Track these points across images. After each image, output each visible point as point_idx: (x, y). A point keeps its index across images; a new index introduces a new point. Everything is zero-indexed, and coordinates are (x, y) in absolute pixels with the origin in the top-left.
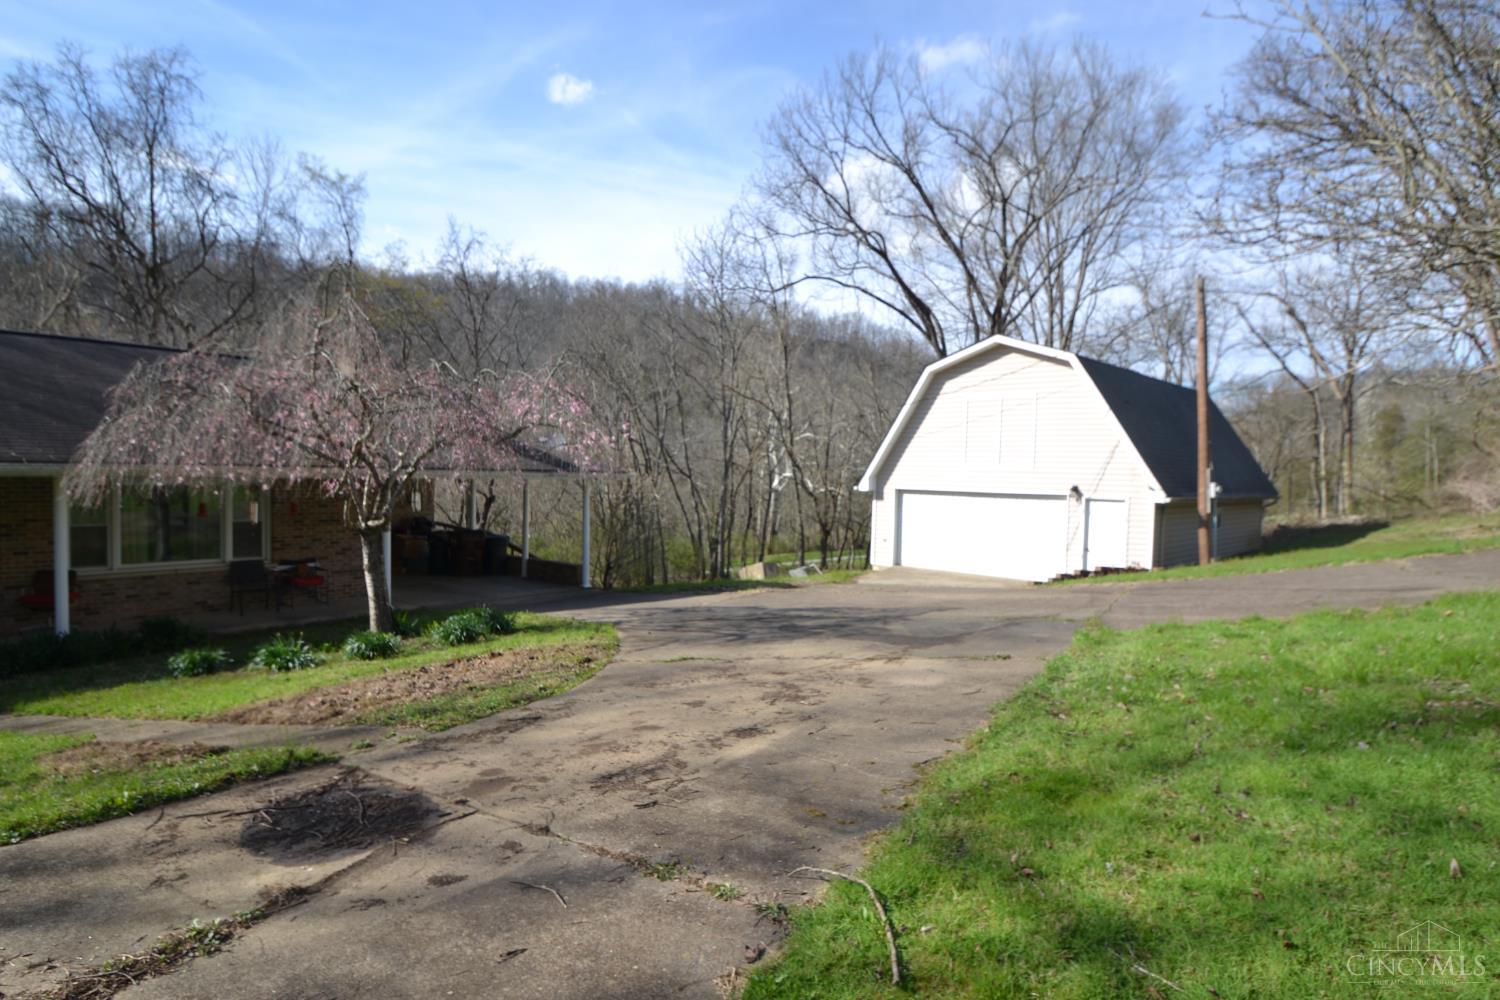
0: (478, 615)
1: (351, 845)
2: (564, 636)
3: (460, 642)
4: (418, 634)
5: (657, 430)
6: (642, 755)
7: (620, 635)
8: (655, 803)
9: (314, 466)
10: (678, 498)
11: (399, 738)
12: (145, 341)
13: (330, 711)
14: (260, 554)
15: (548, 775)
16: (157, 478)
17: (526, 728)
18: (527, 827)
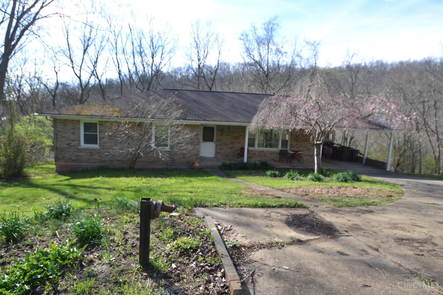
0: (348, 174)
1: (313, 233)
2: (380, 186)
3: (342, 181)
4: (329, 176)
5: (423, 115)
6: (416, 235)
7: (404, 189)
8: (423, 255)
9: (303, 125)
10: (430, 142)
11: (324, 206)
12: (264, 93)
13: (305, 193)
14: (287, 148)
15: (377, 232)
16: (268, 127)
17: (367, 214)
18: (370, 247)
